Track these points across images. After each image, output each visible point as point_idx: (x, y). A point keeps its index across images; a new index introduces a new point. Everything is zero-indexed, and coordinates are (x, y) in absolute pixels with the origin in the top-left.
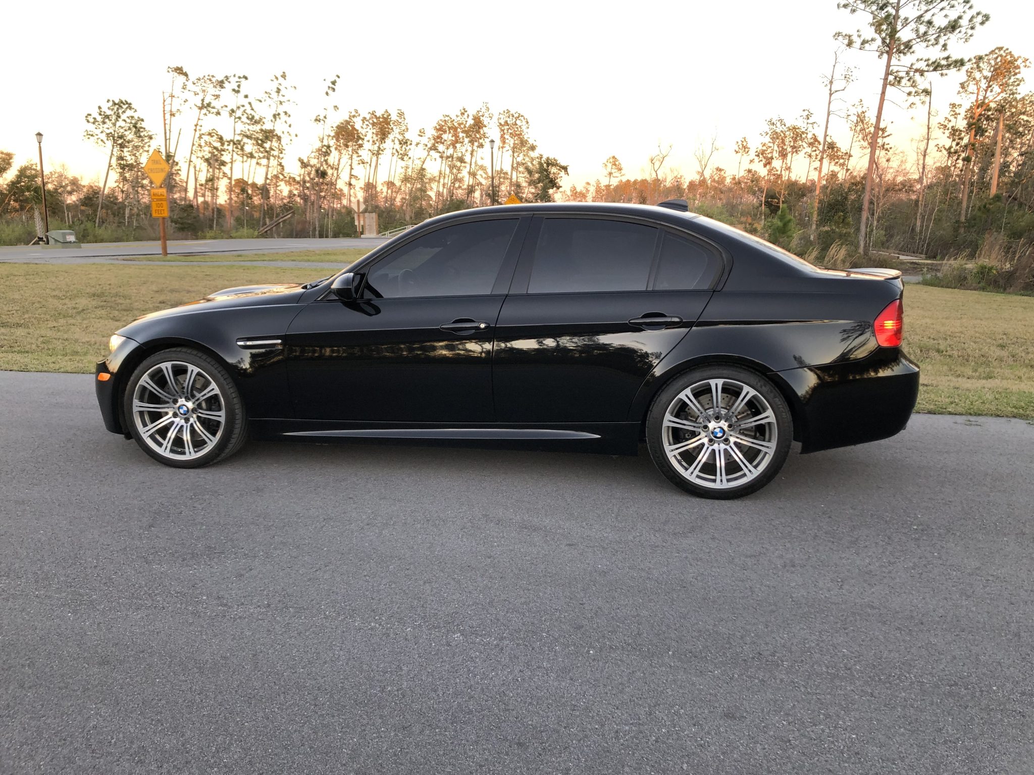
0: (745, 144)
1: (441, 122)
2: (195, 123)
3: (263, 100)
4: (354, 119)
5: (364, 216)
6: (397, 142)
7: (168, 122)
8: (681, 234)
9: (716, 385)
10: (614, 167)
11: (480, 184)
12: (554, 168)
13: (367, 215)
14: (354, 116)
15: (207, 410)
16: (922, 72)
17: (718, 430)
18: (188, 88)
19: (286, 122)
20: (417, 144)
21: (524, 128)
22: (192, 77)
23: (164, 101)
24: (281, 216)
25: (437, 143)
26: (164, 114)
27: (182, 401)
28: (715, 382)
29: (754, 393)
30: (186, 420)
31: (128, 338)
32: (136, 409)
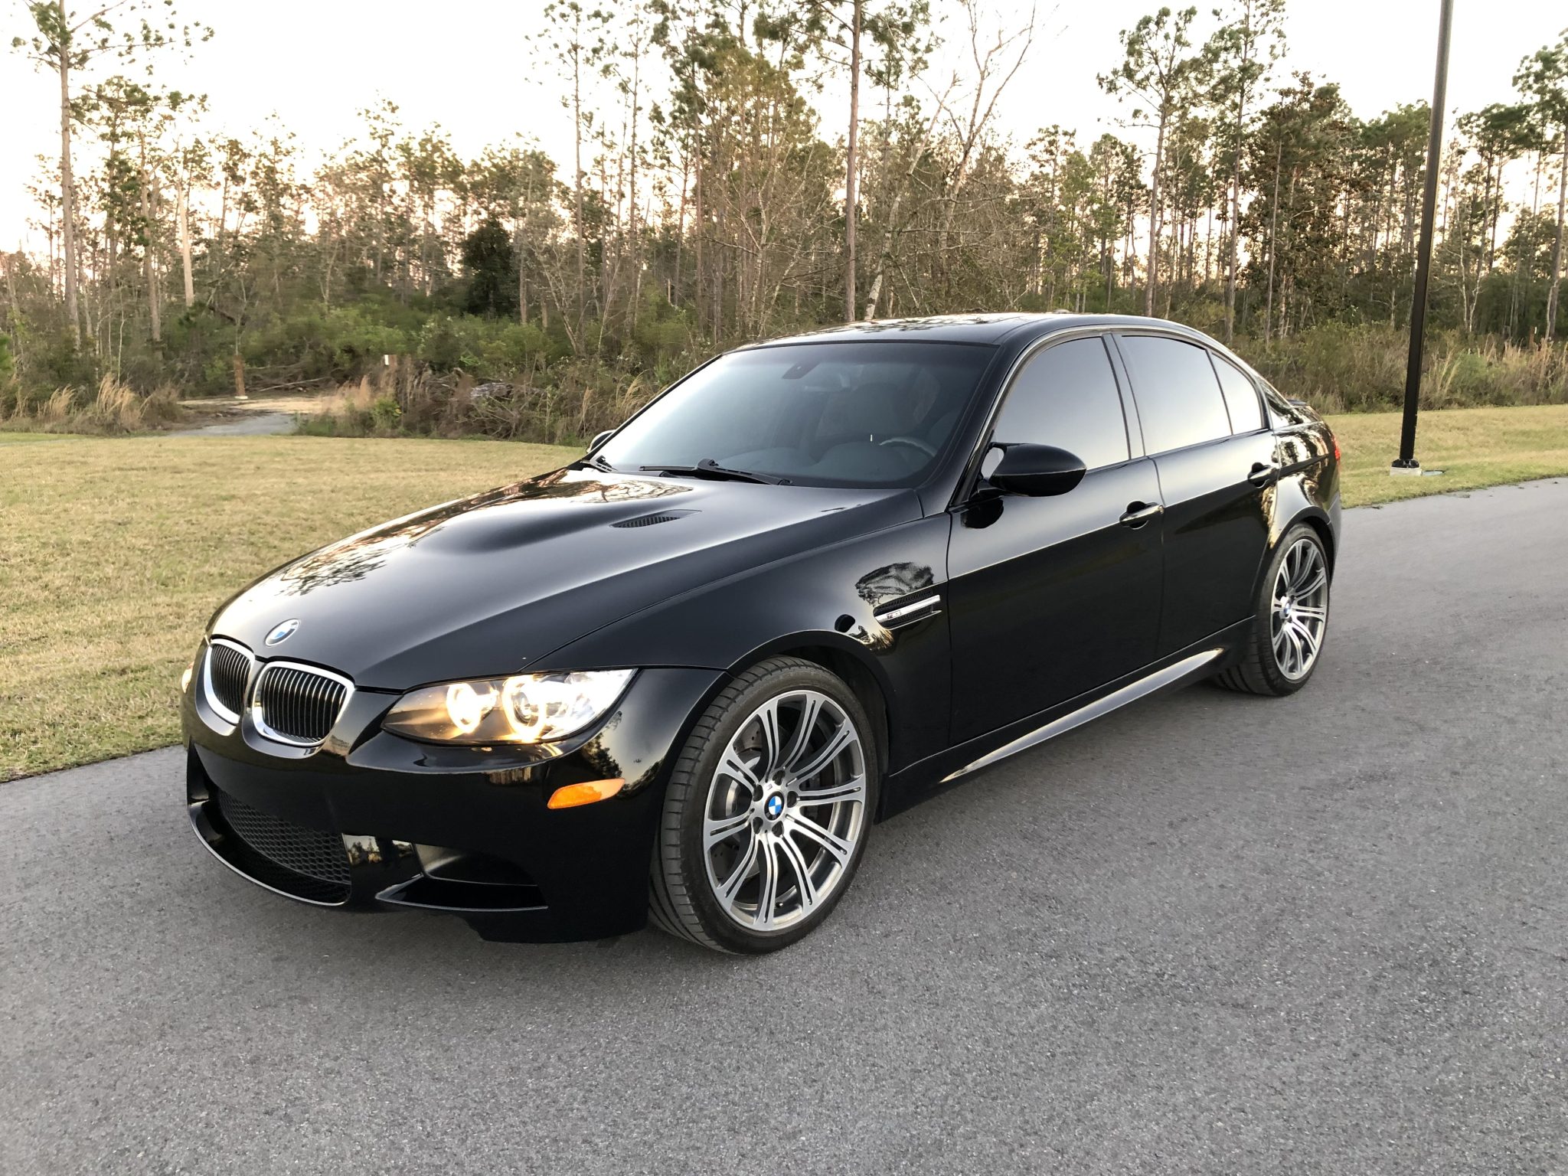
27: (769, 787)
28: (1299, 544)
29: (1317, 551)
30: (778, 830)
31: (641, 669)
32: (709, 841)
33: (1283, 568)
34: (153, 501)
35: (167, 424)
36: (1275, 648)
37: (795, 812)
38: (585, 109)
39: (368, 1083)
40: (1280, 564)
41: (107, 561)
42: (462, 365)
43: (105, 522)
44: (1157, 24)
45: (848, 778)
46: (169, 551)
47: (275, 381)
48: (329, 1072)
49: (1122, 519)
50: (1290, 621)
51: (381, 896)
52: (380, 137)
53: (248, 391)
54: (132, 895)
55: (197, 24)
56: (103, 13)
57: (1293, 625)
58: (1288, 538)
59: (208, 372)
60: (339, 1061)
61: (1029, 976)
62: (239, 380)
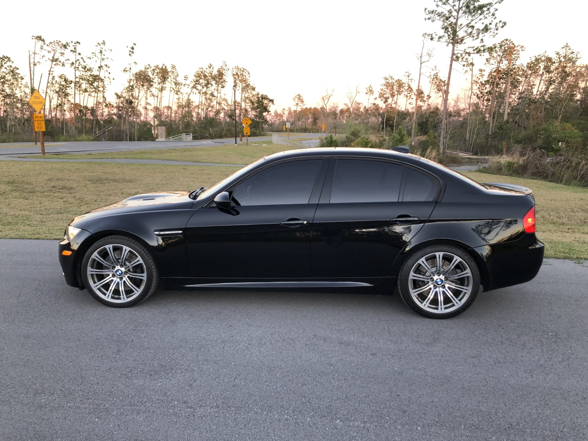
0: (371, 89)
1: (198, 72)
2: (49, 70)
3: (91, 58)
4: (148, 70)
5: (157, 128)
6: (173, 83)
7: (32, 69)
8: (416, 169)
9: (439, 255)
10: (299, 100)
11: (224, 109)
12: (266, 100)
13: (159, 127)
14: (148, 68)
15: (133, 272)
16: (469, 54)
17: (439, 280)
18: (44, 48)
19: (107, 71)
20: (184, 85)
21: (247, 77)
22: (47, 42)
23: (30, 56)
24: (106, 127)
25: (197, 84)
26: (30, 64)
29: (460, 260)
30: (121, 279)
31: (82, 230)
36: (414, 294)
55: (501, 22)
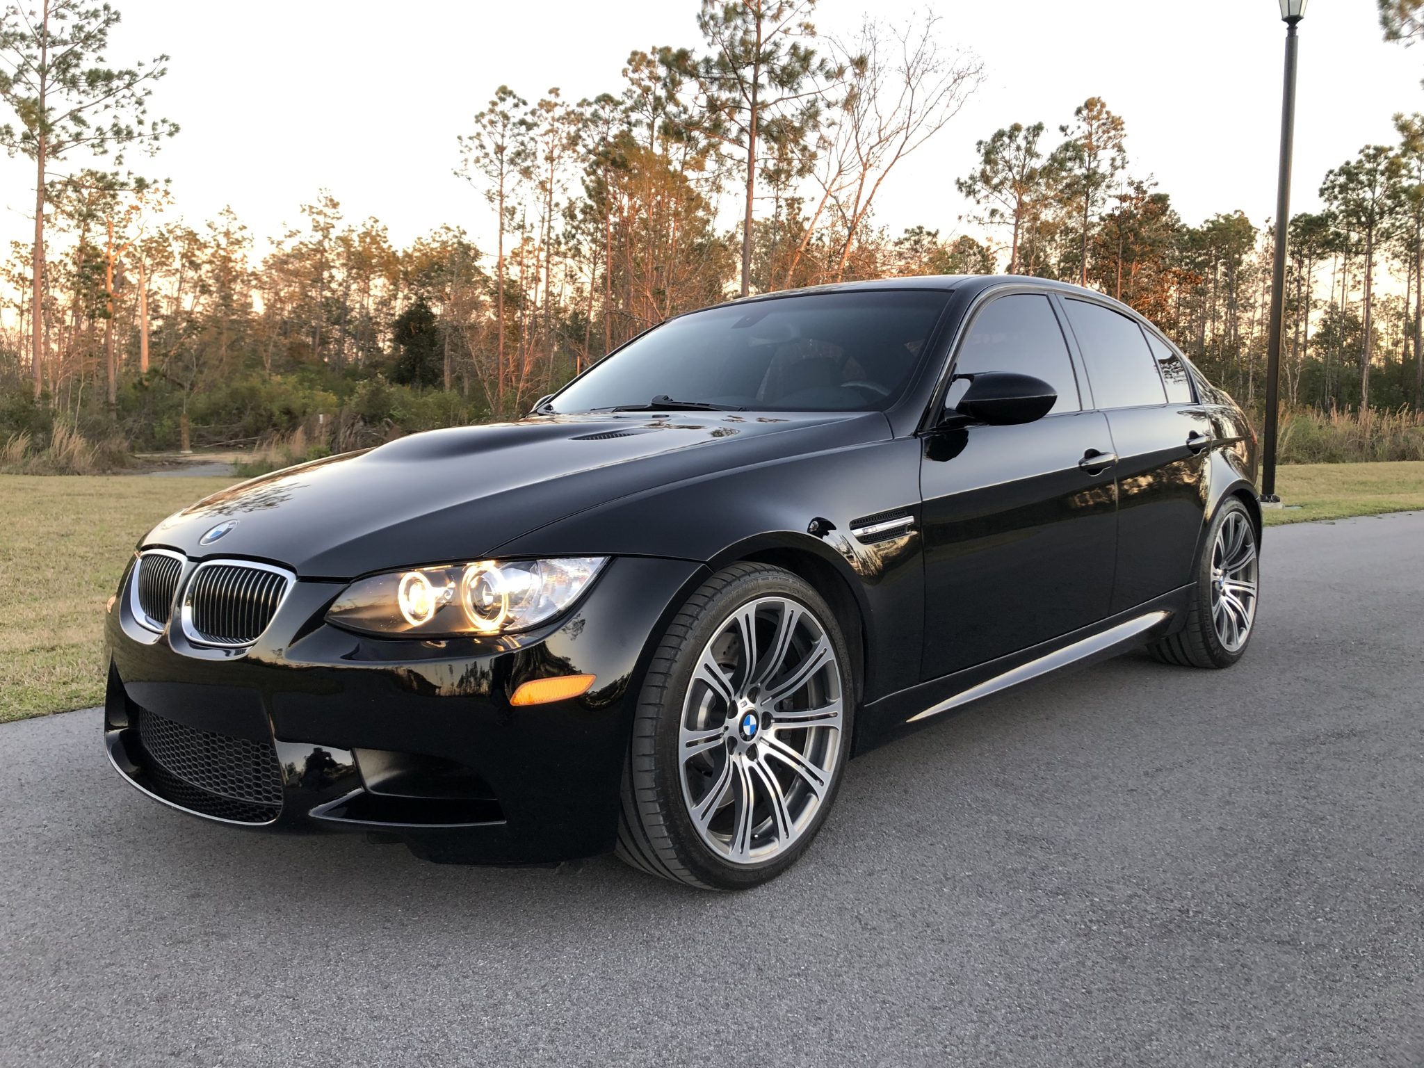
9: (1232, 519)
27: (744, 705)
28: (1232, 516)
29: (1247, 525)
30: (752, 752)
31: (614, 558)
32: (685, 754)
33: (1219, 538)
34: (97, 517)
35: (115, 469)
36: (1215, 617)
37: (770, 735)
38: (509, 203)
39: (294, 1021)
40: (1216, 532)
41: (47, 566)
42: (391, 416)
43: (49, 533)
44: (1010, 137)
45: (824, 702)
46: (109, 558)
47: (217, 438)
48: (247, 1010)
49: (1080, 463)
50: (1224, 594)
51: (316, 813)
52: (322, 229)
53: (192, 447)
54: (37, 836)
55: (164, 121)
56: (79, 110)
57: (1226, 598)
58: (1223, 508)
59: (157, 429)
60: (261, 999)
61: (1038, 912)
62: (185, 437)
